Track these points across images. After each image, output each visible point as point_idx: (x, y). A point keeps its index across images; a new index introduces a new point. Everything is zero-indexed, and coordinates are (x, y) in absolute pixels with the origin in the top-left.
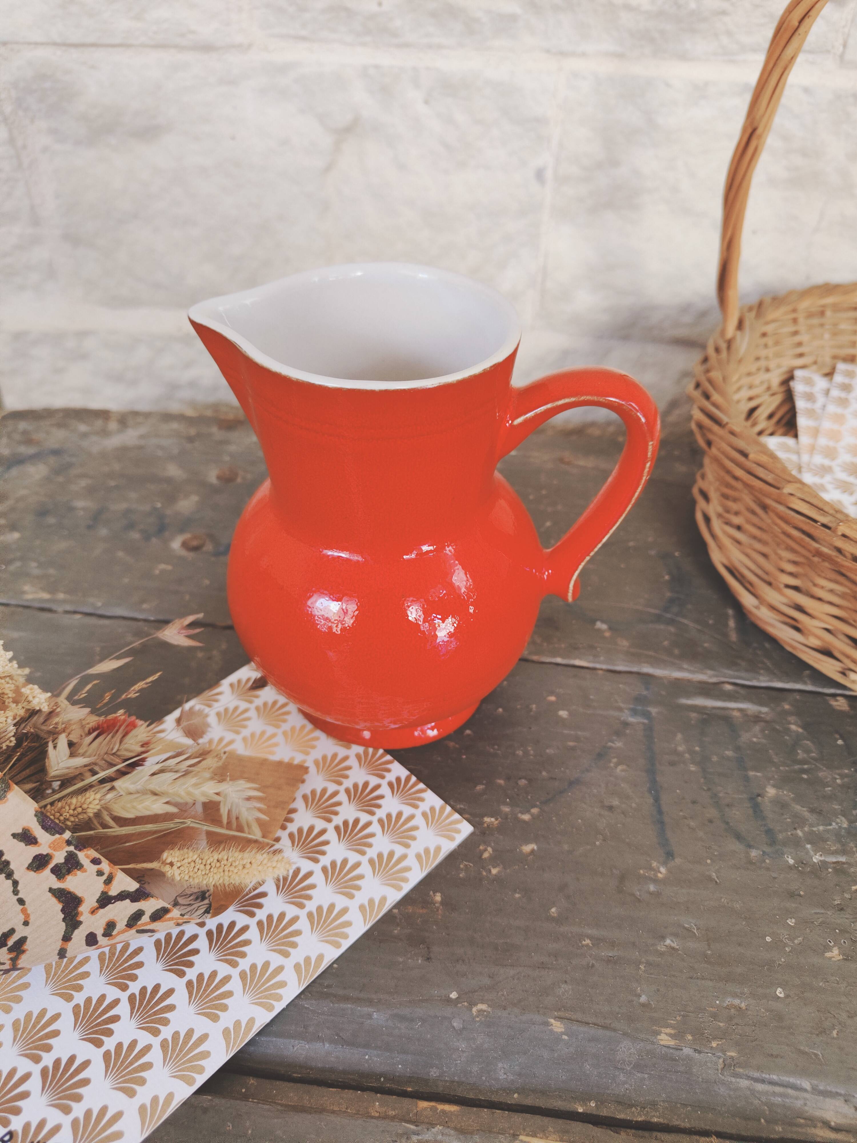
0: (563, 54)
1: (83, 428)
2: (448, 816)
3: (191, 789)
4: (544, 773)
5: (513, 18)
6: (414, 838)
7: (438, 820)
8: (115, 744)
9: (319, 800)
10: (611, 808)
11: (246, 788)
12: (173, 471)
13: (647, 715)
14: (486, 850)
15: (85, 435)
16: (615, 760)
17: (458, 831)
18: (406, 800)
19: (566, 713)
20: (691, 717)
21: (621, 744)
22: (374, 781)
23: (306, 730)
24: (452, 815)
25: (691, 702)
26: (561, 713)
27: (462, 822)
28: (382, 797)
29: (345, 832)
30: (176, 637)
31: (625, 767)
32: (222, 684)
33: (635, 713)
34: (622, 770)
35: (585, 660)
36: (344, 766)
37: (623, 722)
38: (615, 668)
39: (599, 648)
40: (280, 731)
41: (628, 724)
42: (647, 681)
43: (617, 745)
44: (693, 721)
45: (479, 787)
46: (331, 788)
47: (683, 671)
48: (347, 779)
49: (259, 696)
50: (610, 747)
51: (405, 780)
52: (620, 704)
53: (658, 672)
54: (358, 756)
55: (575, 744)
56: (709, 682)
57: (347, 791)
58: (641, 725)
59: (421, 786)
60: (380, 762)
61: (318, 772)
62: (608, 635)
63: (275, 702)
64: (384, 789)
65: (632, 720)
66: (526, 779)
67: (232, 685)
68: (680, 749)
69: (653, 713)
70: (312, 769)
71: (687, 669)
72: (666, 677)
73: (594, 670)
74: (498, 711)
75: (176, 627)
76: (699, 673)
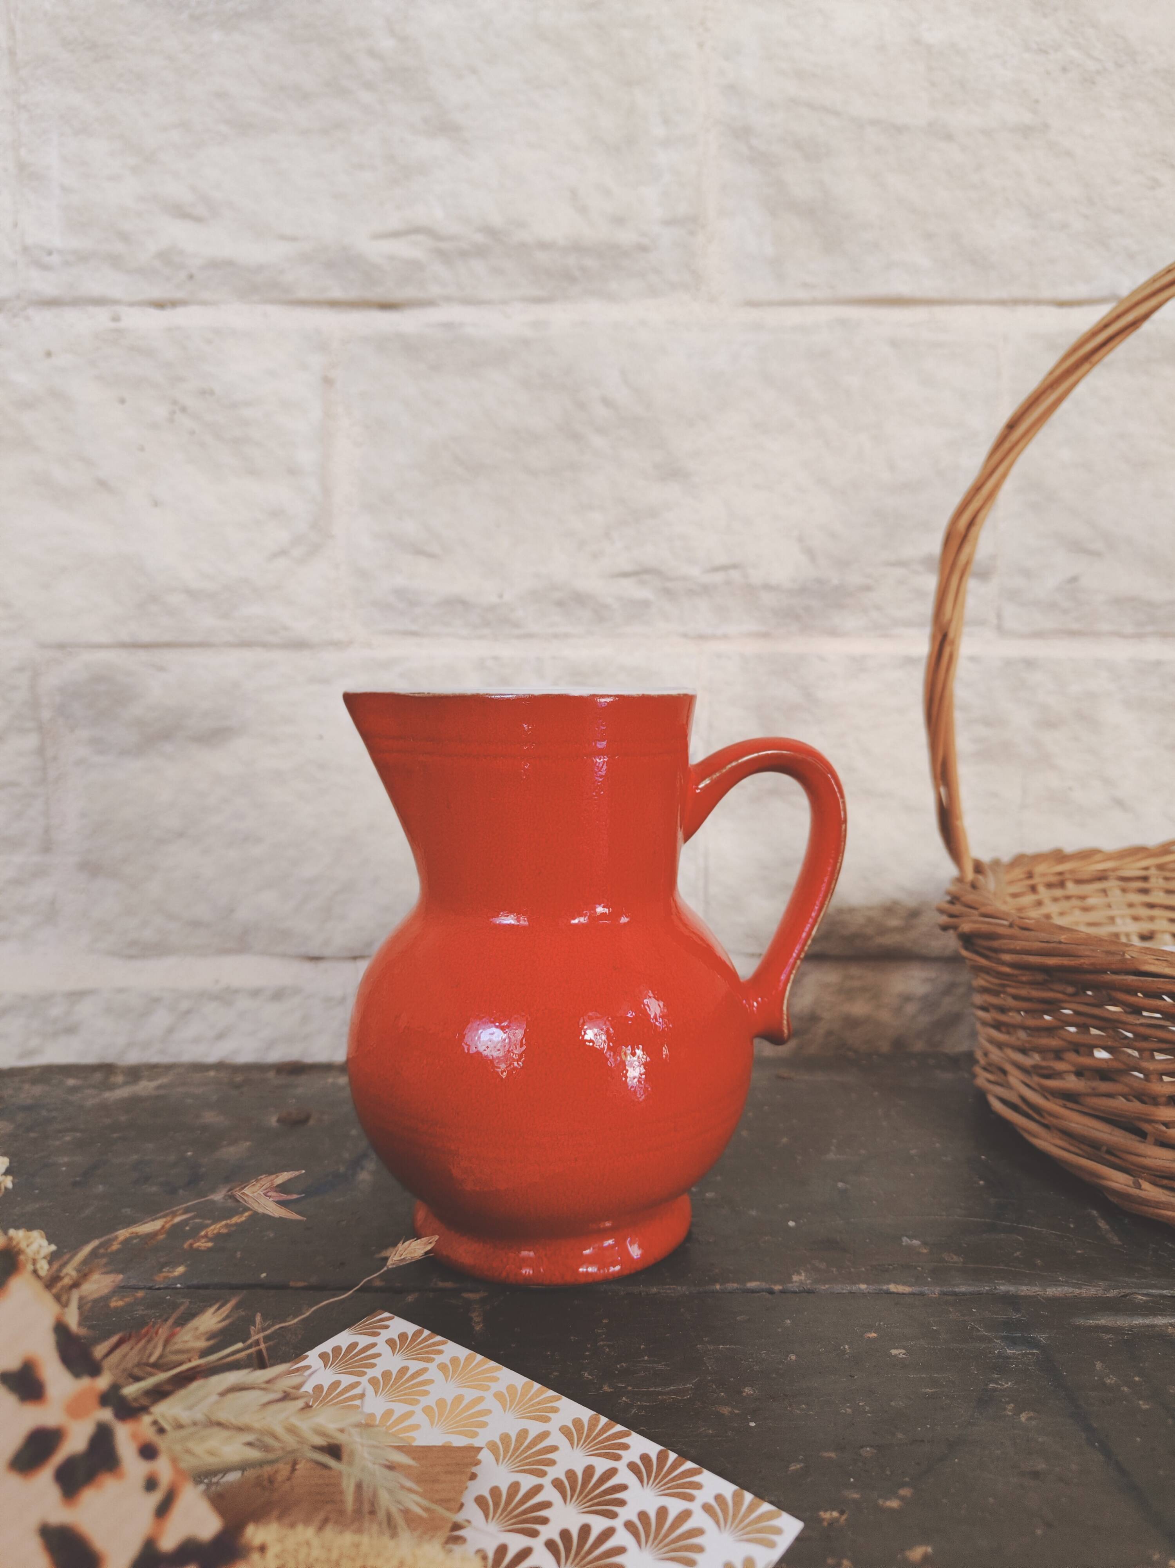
0: (702, 637)
2: (751, 1508)
4: (900, 1436)
5: (646, 604)
6: (700, 1549)
7: (735, 1516)
9: (508, 1503)
10: (1036, 1475)
13: (1033, 1343)
14: (840, 1564)
15: (74, 1090)
16: (1010, 1407)
17: (778, 1531)
18: (668, 1488)
19: (903, 1351)
20: (1105, 1339)
21: (1010, 1383)
22: (602, 1465)
23: (465, 1402)
24: (758, 1506)
25: (1094, 1322)
26: (894, 1352)
27: (779, 1516)
28: (623, 1487)
29: (568, 1550)
30: (263, 1200)
31: (1031, 1414)
32: (307, 1356)
33: (1013, 1342)
34: (1029, 1419)
35: (904, 1284)
36: (544, 1448)
37: (1000, 1355)
38: (954, 1290)
39: (919, 1267)
40: (418, 1409)
41: (1008, 1358)
42: (1012, 1301)
43: (1004, 1386)
44: (1110, 1343)
45: (793, 1466)
46: (527, 1482)
47: (1061, 1285)
48: (552, 1466)
49: (373, 1365)
50: (995, 1390)
51: (658, 1458)
52: (984, 1333)
53: (1025, 1290)
54: (565, 1431)
55: (934, 1390)
56: (1108, 1295)
57: (557, 1484)
58: (1030, 1356)
59: (689, 1465)
60: (605, 1436)
61: (497, 1460)
62: (925, 1251)
63: (404, 1370)
64: (624, 1476)
65: (1012, 1352)
66: (871, 1446)
67: (323, 1356)
68: (1109, 1381)
69: (1042, 1339)
70: (485, 1456)
71: (1066, 1282)
72: (1038, 1295)
73: (922, 1294)
74: (789, 1359)
75: (263, 1186)
76: (1088, 1285)
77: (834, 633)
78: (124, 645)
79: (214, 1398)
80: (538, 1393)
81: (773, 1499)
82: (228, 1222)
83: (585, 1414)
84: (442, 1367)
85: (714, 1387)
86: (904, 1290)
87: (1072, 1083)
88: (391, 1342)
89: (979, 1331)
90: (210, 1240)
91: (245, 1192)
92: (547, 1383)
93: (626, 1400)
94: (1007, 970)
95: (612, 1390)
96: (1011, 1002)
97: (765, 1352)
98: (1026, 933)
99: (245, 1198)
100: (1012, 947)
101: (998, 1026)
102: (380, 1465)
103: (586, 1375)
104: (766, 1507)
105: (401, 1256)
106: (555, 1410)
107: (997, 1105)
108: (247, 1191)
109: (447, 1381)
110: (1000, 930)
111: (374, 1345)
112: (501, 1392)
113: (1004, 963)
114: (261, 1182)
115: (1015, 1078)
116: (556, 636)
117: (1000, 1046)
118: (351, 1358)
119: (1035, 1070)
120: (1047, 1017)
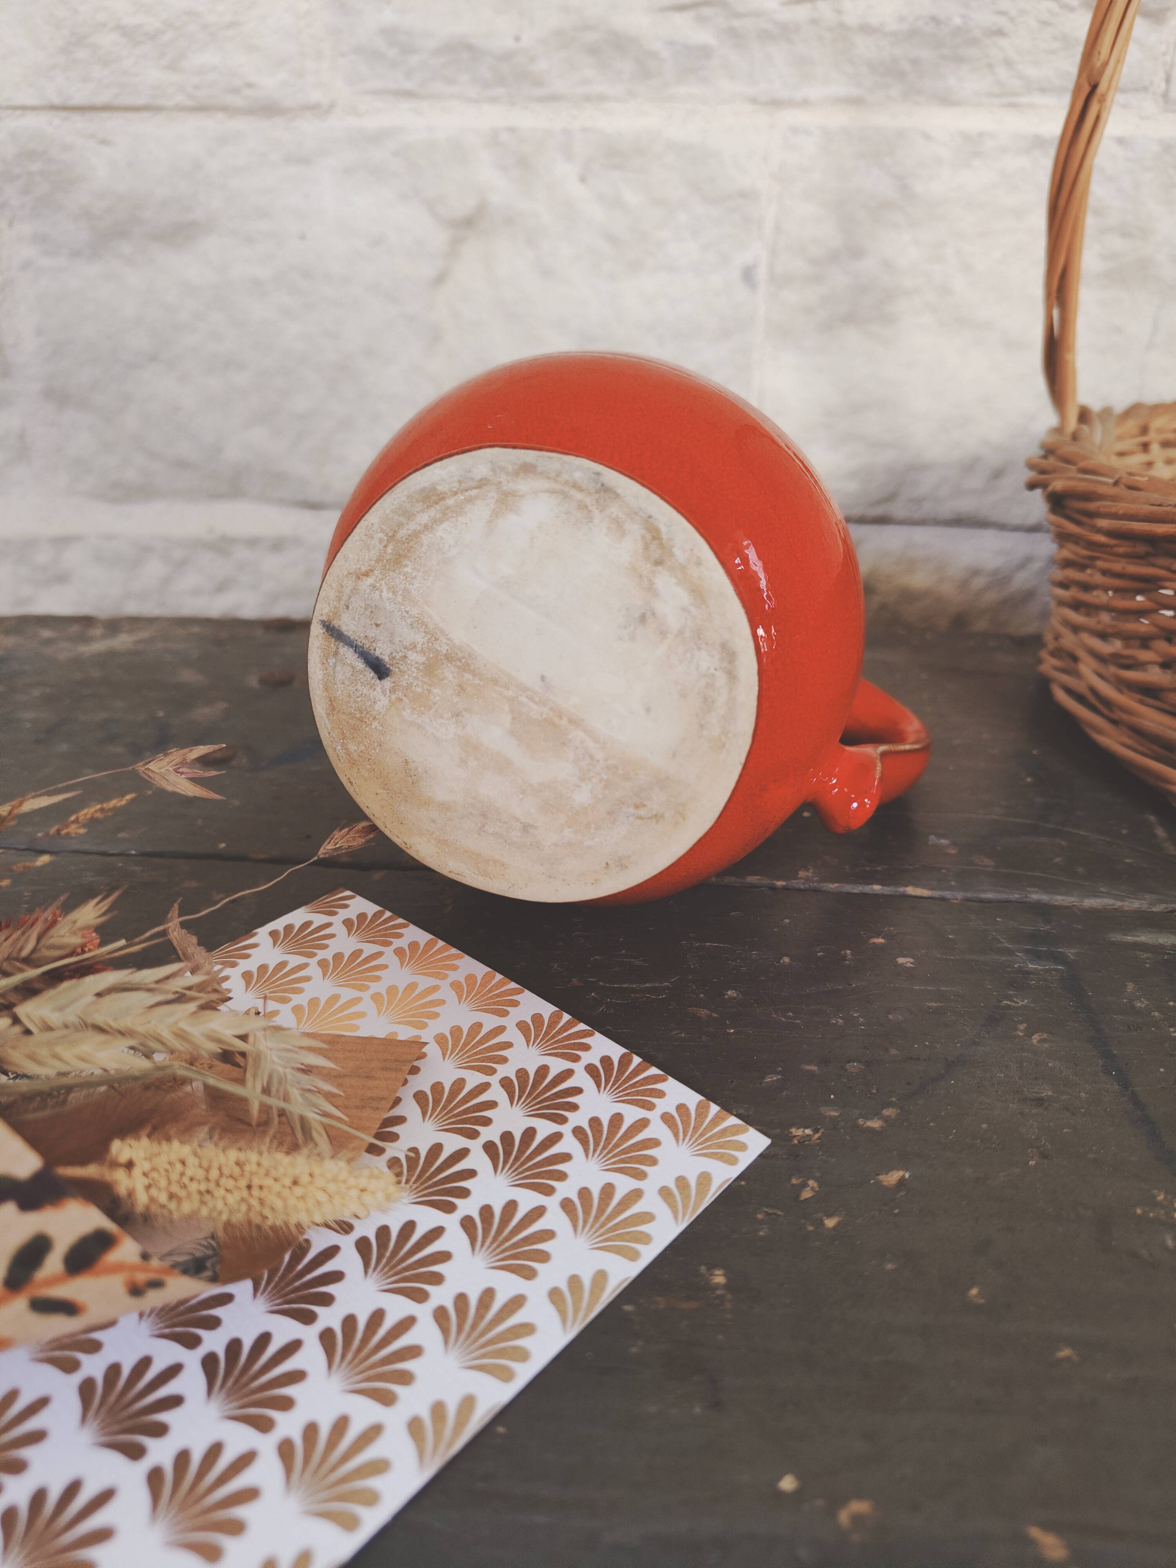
0: (776, 104)
1: (46, 633)
2: (716, 1121)
3: (183, 1025)
4: (893, 1052)
6: (653, 1161)
7: (696, 1129)
8: (27, 941)
9: (450, 1100)
10: (1039, 1102)
11: (302, 1048)
12: (188, 676)
13: (1060, 958)
14: (804, 1185)
16: (1022, 1027)
17: (743, 1147)
18: (627, 1095)
19: (912, 960)
20: (1141, 958)
21: (1026, 1001)
22: (557, 1065)
23: (418, 991)
24: (723, 1119)
25: (1133, 938)
26: (901, 960)
27: (746, 1131)
28: (578, 1091)
29: (507, 1154)
30: (173, 777)
31: (1045, 1036)
32: (255, 934)
33: (1037, 956)
34: (1041, 1041)
35: (924, 887)
36: (497, 1044)
37: (1020, 970)
38: (979, 896)
39: (944, 869)
40: (366, 995)
41: (1029, 973)
42: (1043, 911)
43: (1019, 1003)
44: (1147, 963)
45: (770, 1078)
46: (474, 1079)
47: (1100, 897)
48: (502, 1064)
49: (325, 947)
50: (1008, 1007)
51: (620, 1062)
52: (1006, 944)
53: (1060, 899)
54: (522, 1026)
55: (940, 1004)
56: (1153, 910)
57: (506, 1083)
58: (1053, 972)
59: (654, 1071)
60: (565, 1034)
61: (444, 1055)
62: (953, 852)
63: (357, 953)
64: (581, 1079)
65: (1034, 966)
66: (859, 1061)
67: (274, 934)
68: (1139, 1005)
69: (1069, 954)
70: (432, 1050)
71: (1108, 893)
72: (1073, 905)
73: (943, 899)
74: (782, 961)
75: (172, 761)
76: (1133, 899)
77: (946, 100)
78: (54, 108)
79: (90, 998)
80: (500, 984)
81: (741, 1111)
82: (105, 805)
83: (547, 1009)
84: (399, 952)
85: (694, 987)
86: (923, 893)
87: (1155, 676)
88: (348, 923)
89: (1001, 942)
90: (84, 826)
91: (150, 768)
92: (511, 976)
93: (596, 996)
94: (1101, 539)
95: (581, 984)
96: (1098, 578)
97: (755, 952)
98: (1135, 493)
99: (151, 774)
100: (1113, 510)
101: (1077, 605)
102: (293, 1068)
103: (555, 966)
104: (733, 1120)
105: (335, 845)
106: (515, 1004)
107: (1061, 696)
108: (151, 766)
109: (402, 967)
110: (1101, 489)
111: (329, 925)
112: (459, 982)
113: (1099, 531)
114: (171, 757)
115: (1087, 668)
116: (588, 99)
117: (1076, 629)
118: (303, 938)
119: (1115, 659)
120: (1139, 598)
